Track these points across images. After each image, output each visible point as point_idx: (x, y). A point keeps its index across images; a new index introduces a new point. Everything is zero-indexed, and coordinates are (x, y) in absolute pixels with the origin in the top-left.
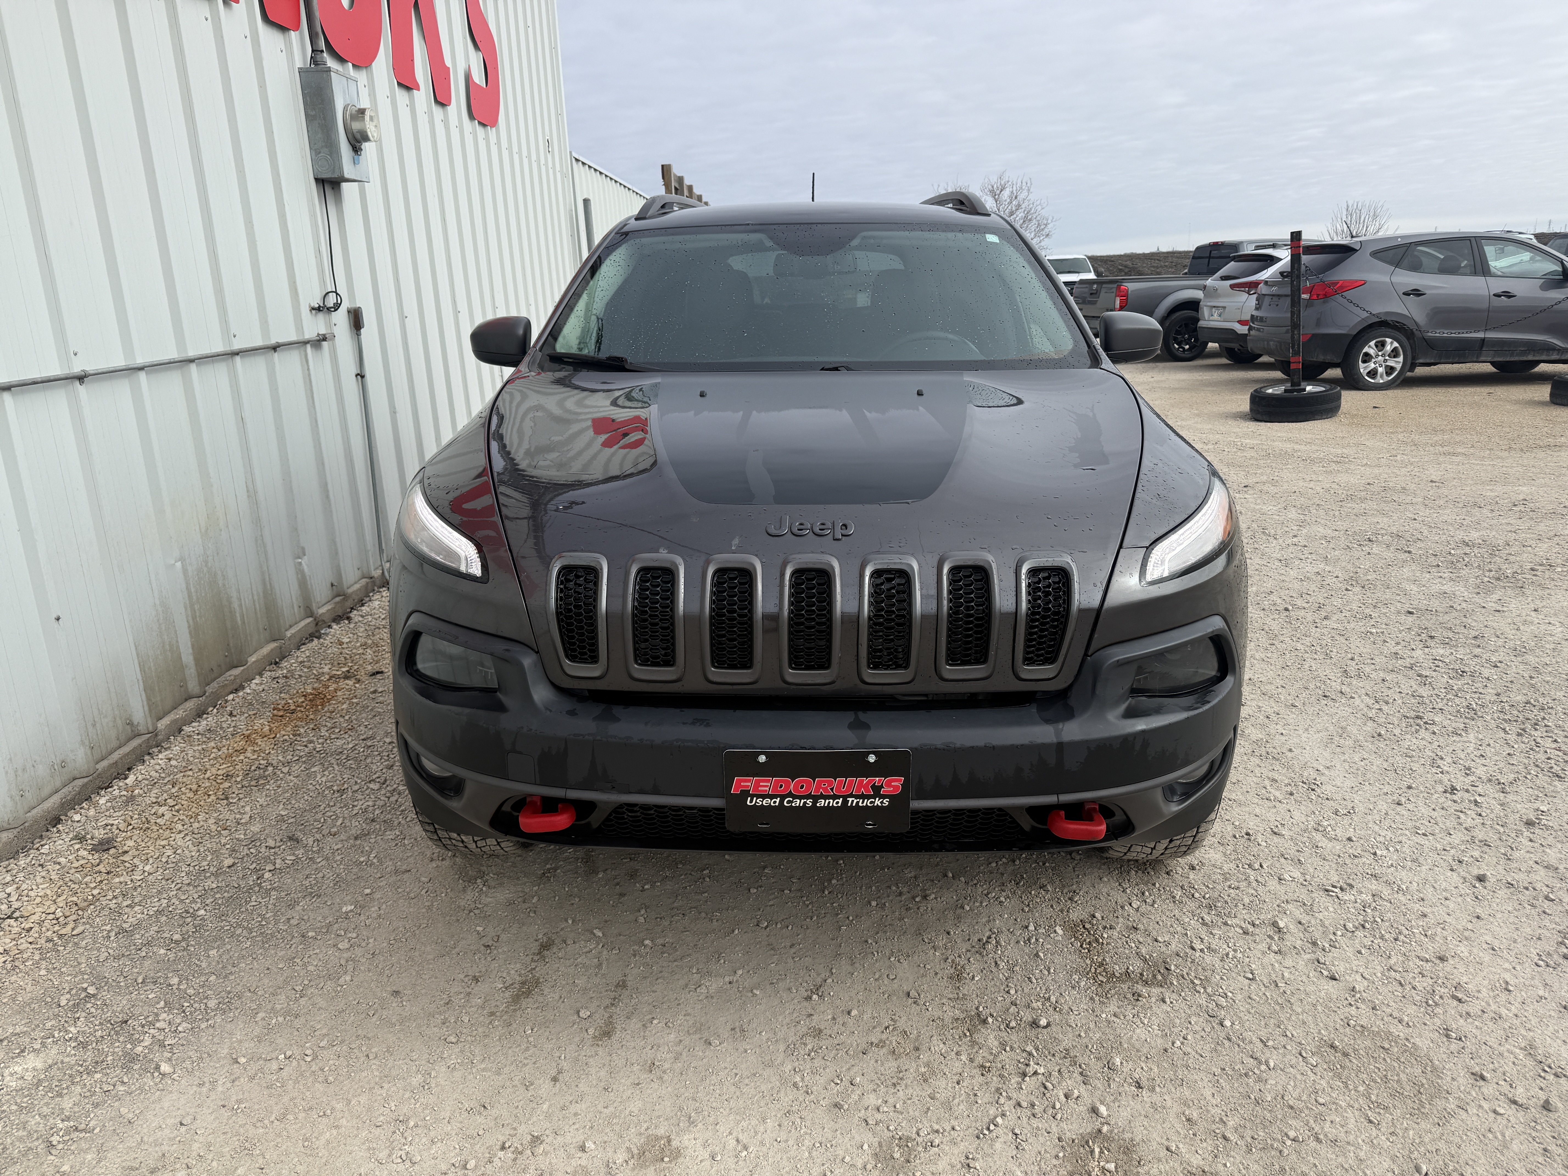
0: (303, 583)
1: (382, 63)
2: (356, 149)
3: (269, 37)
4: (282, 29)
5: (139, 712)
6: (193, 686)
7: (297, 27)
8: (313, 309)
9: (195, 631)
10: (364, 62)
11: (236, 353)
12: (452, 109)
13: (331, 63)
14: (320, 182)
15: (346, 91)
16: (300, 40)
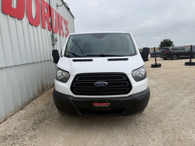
0: (50, 83)
1: (58, 33)
2: (56, 41)
3: (48, 32)
4: (50, 31)
5: (37, 94)
6: (41, 92)
7: (51, 30)
9: (41, 87)
10: (57, 33)
11: (45, 61)
12: (64, 37)
13: (54, 34)
14: (53, 45)
15: (55, 36)
16: (51, 32)
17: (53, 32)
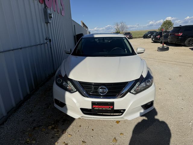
4: (41, 3)
8: (45, 39)
10: (50, 8)
11: (37, 45)
14: (46, 23)
15: (49, 11)
16: (43, 5)
17: (46, 6)
